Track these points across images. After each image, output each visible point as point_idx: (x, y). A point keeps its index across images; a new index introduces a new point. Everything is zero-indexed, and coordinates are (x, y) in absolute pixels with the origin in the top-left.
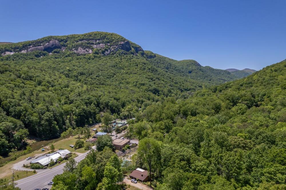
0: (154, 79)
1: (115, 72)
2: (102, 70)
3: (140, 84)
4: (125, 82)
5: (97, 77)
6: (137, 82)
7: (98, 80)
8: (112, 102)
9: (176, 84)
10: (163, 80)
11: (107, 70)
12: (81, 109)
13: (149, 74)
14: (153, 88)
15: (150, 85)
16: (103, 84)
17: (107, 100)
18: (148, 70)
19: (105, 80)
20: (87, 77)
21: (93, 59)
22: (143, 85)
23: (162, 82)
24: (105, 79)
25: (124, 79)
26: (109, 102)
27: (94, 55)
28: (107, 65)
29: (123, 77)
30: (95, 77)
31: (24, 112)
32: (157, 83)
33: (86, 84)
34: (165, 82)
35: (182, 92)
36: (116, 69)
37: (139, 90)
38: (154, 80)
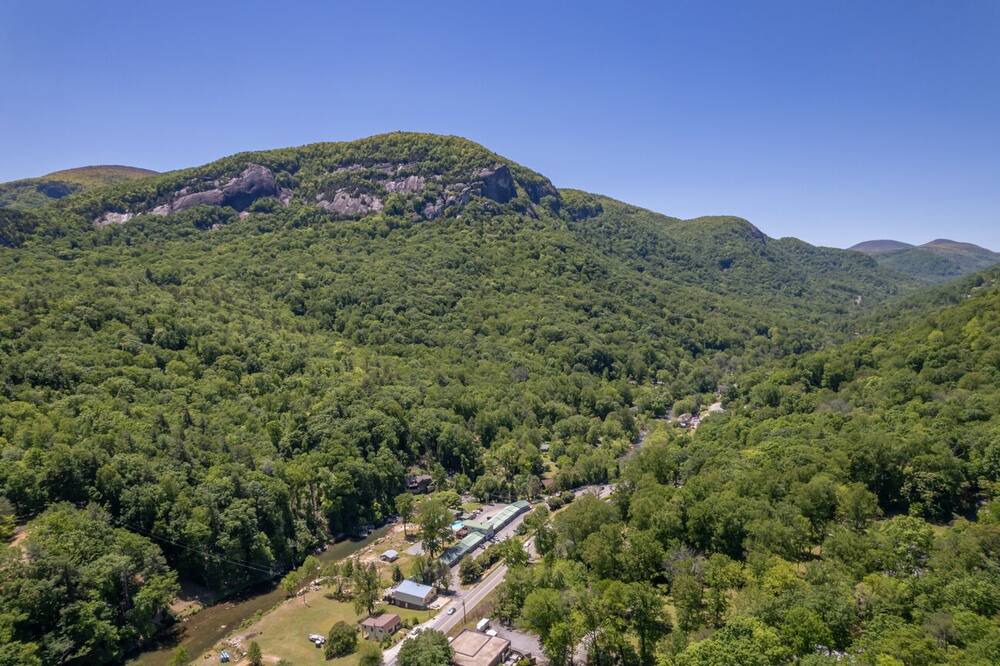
0: (595, 308)
1: (459, 286)
2: (414, 284)
3: (544, 335)
4: (493, 324)
5: (397, 311)
6: (534, 327)
7: (402, 323)
8: (450, 428)
9: (673, 324)
10: (628, 313)
11: (432, 280)
12: (345, 474)
13: (578, 291)
14: (588, 350)
15: (582, 341)
16: (418, 341)
17: (432, 424)
18: (574, 272)
19: (426, 325)
20: (364, 314)
21: (384, 235)
22: (557, 338)
23: (625, 318)
24: (424, 318)
25: (490, 314)
26: (439, 430)
27: (389, 218)
28: (431, 259)
29: (487, 306)
30: (391, 313)
31: (165, 505)
32: (606, 326)
33: (361, 341)
34: (636, 318)
35: (694, 356)
36: (462, 276)
37: (542, 358)
38: (596, 315)
